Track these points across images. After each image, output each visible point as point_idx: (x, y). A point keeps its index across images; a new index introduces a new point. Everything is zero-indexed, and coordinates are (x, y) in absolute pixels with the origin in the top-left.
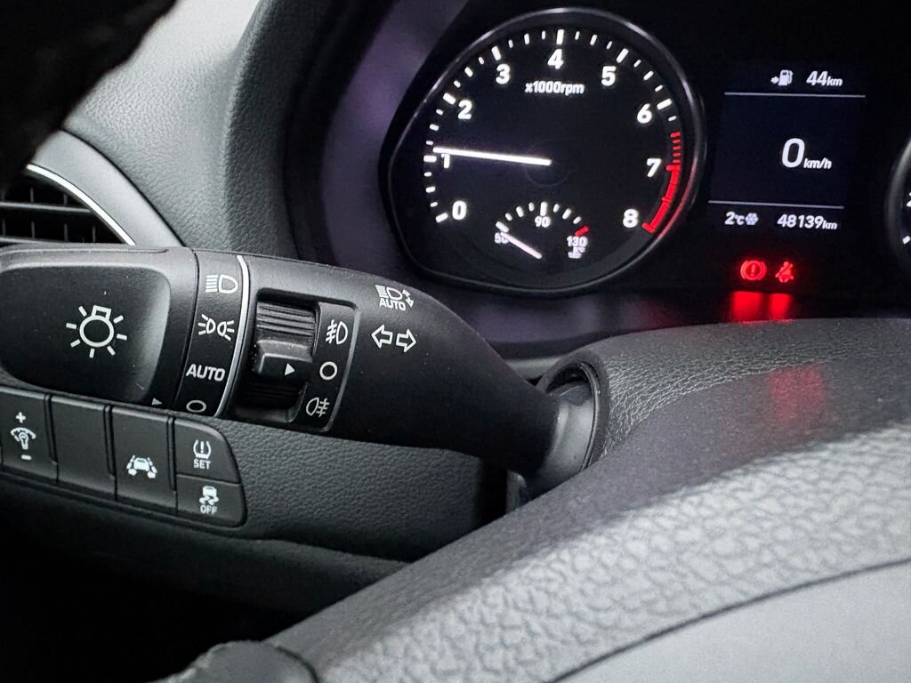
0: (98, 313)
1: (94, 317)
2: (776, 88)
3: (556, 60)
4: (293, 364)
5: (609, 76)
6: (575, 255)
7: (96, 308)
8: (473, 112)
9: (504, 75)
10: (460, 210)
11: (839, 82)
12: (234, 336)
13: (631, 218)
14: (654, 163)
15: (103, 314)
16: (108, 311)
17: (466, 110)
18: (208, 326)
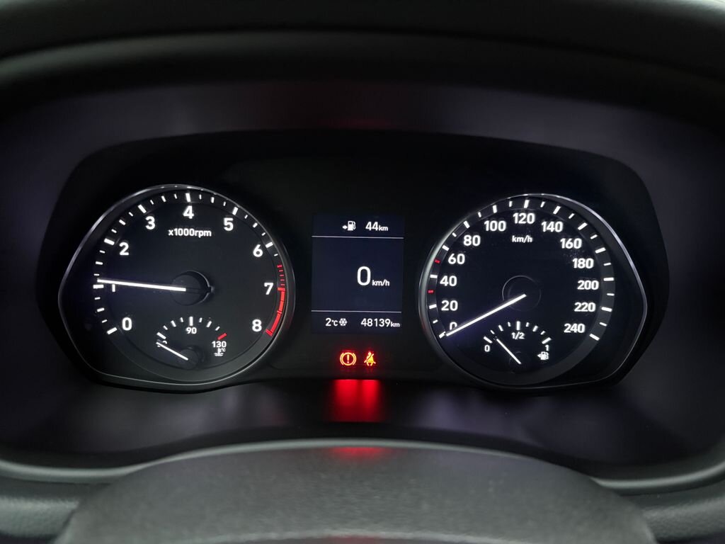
2: (347, 232)
3: (189, 213)
5: (229, 224)
6: (219, 354)
8: (130, 250)
9: (152, 223)
10: (127, 324)
11: (386, 229)
13: (257, 325)
14: (269, 286)
17: (125, 249)
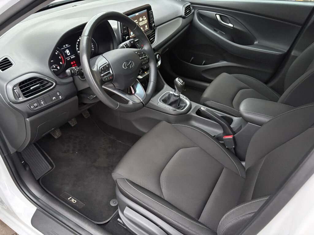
6: (59, 69)
13: (61, 63)
14: (60, 57)
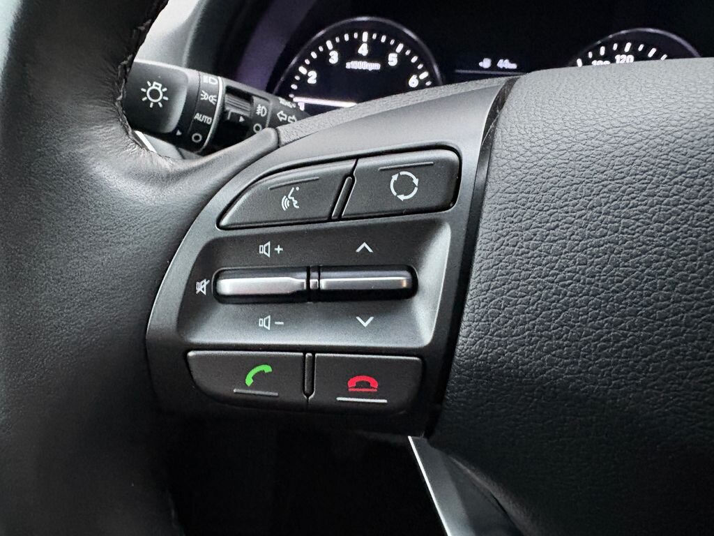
0: (156, 86)
1: (154, 87)
2: (482, 69)
3: (363, 50)
4: (244, 117)
5: (393, 60)
7: (155, 83)
8: (318, 79)
9: (334, 58)
11: (514, 66)
12: (216, 103)
15: (158, 86)
16: (160, 85)
17: (313, 78)
18: (205, 96)
